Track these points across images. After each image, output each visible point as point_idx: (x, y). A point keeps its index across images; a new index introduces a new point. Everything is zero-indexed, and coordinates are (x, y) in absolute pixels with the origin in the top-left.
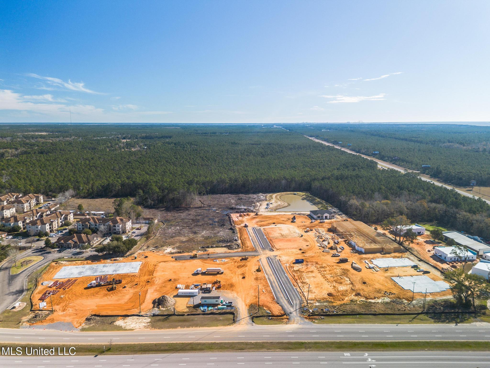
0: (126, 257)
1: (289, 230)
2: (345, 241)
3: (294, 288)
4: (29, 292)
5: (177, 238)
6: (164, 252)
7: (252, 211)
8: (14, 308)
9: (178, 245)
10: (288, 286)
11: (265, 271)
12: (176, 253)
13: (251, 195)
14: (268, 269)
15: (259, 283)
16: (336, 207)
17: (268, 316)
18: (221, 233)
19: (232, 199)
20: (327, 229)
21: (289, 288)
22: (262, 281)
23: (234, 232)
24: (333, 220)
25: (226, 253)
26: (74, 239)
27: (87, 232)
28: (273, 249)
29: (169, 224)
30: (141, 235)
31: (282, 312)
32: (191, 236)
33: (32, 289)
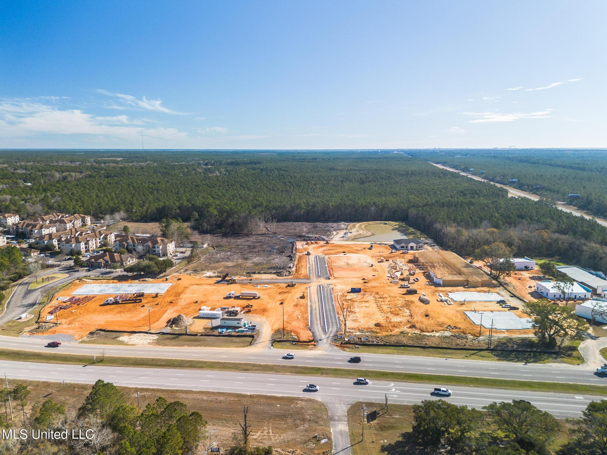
0: (158, 278)
1: (359, 259)
2: (424, 273)
3: (337, 316)
4: (40, 306)
5: (223, 263)
6: (203, 276)
7: (323, 240)
8: (20, 318)
9: (220, 270)
10: (330, 314)
11: (310, 298)
12: (215, 277)
13: (330, 224)
14: (315, 297)
15: (297, 309)
16: (432, 238)
17: (292, 341)
18: (277, 260)
19: (304, 227)
20: (407, 260)
21: (331, 316)
22: (302, 308)
23: (291, 260)
24: (420, 251)
25: (272, 279)
26: (105, 258)
27: (122, 251)
28: (330, 277)
29: (221, 249)
30: (183, 258)
31: (311, 339)
32: (240, 261)
33: (45, 303)
